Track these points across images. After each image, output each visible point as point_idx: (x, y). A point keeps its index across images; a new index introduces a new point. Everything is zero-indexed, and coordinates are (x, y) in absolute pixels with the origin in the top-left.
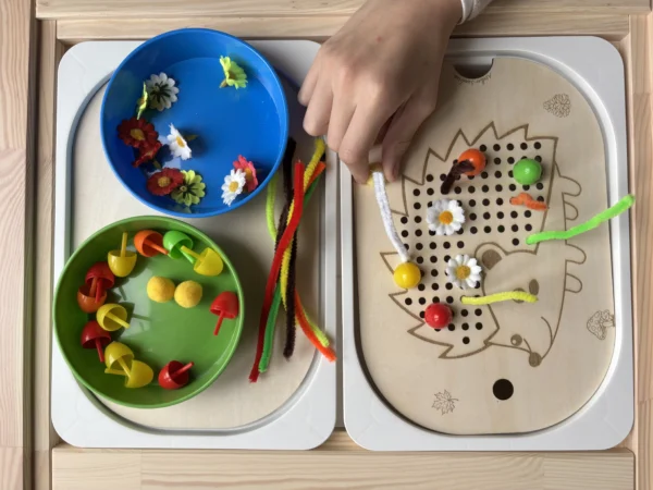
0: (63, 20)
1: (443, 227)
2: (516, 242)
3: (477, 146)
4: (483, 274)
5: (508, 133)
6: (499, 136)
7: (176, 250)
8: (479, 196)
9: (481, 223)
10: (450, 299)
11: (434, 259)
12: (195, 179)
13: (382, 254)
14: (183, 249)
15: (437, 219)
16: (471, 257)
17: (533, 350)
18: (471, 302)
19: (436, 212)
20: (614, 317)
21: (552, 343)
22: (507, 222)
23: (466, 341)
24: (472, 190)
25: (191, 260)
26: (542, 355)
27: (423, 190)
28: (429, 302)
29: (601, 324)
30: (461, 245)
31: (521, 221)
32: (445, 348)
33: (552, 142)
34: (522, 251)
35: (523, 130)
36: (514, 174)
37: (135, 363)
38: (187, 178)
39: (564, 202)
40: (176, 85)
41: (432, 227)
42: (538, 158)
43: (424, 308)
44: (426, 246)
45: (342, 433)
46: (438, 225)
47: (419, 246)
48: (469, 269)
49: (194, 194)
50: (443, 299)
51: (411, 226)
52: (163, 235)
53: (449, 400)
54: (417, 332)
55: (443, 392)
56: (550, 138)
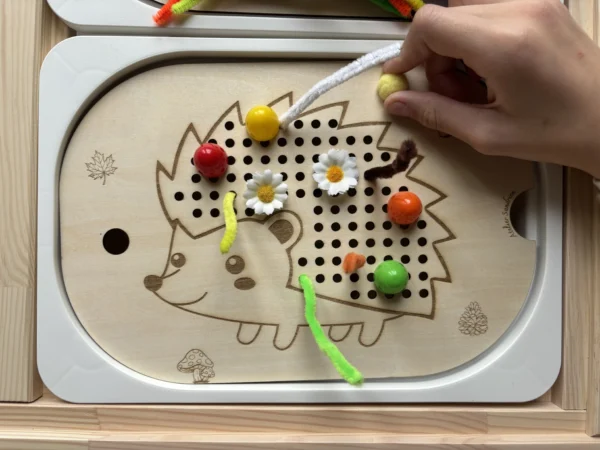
1: (323, 171)
2: (303, 262)
3: (424, 216)
5: (440, 257)
6: (438, 245)
8: (361, 217)
9: (327, 219)
10: (232, 178)
11: (283, 160)
13: (290, 95)
15: (334, 162)
16: (285, 203)
17: (165, 281)
18: (226, 201)
19: (342, 163)
20: (206, 383)
22: (328, 252)
23: (179, 196)
24: (369, 209)
27: (371, 148)
28: (229, 152)
29: (198, 368)
30: (301, 193)
31: (329, 269)
32: (170, 169)
33: (428, 312)
35: (444, 275)
36: (388, 262)
39: (351, 325)
41: (323, 157)
42: (407, 294)
43: (222, 144)
44: (300, 151)
46: (327, 164)
47: (299, 142)
48: (269, 202)
50: (232, 169)
51: (325, 132)
53: (104, 173)
54: (191, 134)
55: (114, 165)
56: (434, 308)
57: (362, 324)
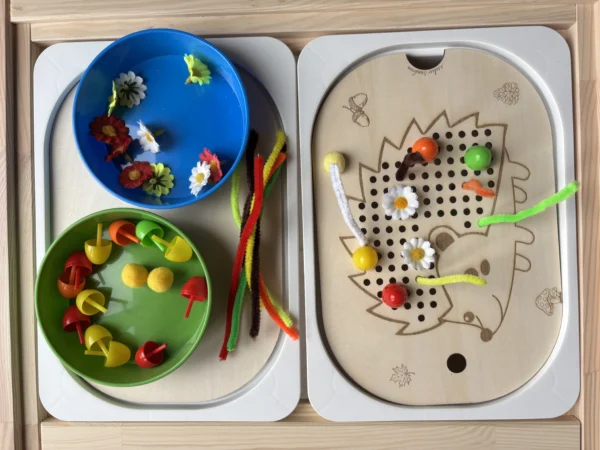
0: (37, 24)
1: (399, 212)
2: (468, 225)
3: (430, 134)
4: (437, 256)
5: (460, 121)
6: (451, 124)
7: (147, 238)
8: (432, 182)
9: (434, 208)
10: (406, 280)
11: (390, 242)
12: (164, 171)
13: (342, 239)
14: (154, 238)
15: (392, 204)
16: (425, 240)
17: (485, 326)
18: (425, 283)
19: (392, 198)
20: (561, 294)
21: (502, 319)
22: (460, 206)
23: (421, 318)
24: (425, 176)
25: (162, 249)
26: (493, 330)
27: (379, 177)
28: (386, 282)
29: (550, 301)
30: (415, 228)
31: (473, 205)
32: (401, 326)
33: (502, 129)
34: (474, 233)
35: (473, 118)
36: (466, 159)
37: (112, 344)
38: (156, 171)
39: (514, 186)
40: (144, 83)
41: (388, 212)
42: (489, 145)
43: (381, 288)
44: (383, 230)
45: (306, 405)
46: (393, 210)
47: (376, 230)
48: (423, 251)
49: (163, 186)
50: (399, 280)
51: (368, 212)
52: (136, 224)
53: (406, 374)
54: (375, 311)
55: (400, 366)
56: (499, 125)
57: (513, 178)
